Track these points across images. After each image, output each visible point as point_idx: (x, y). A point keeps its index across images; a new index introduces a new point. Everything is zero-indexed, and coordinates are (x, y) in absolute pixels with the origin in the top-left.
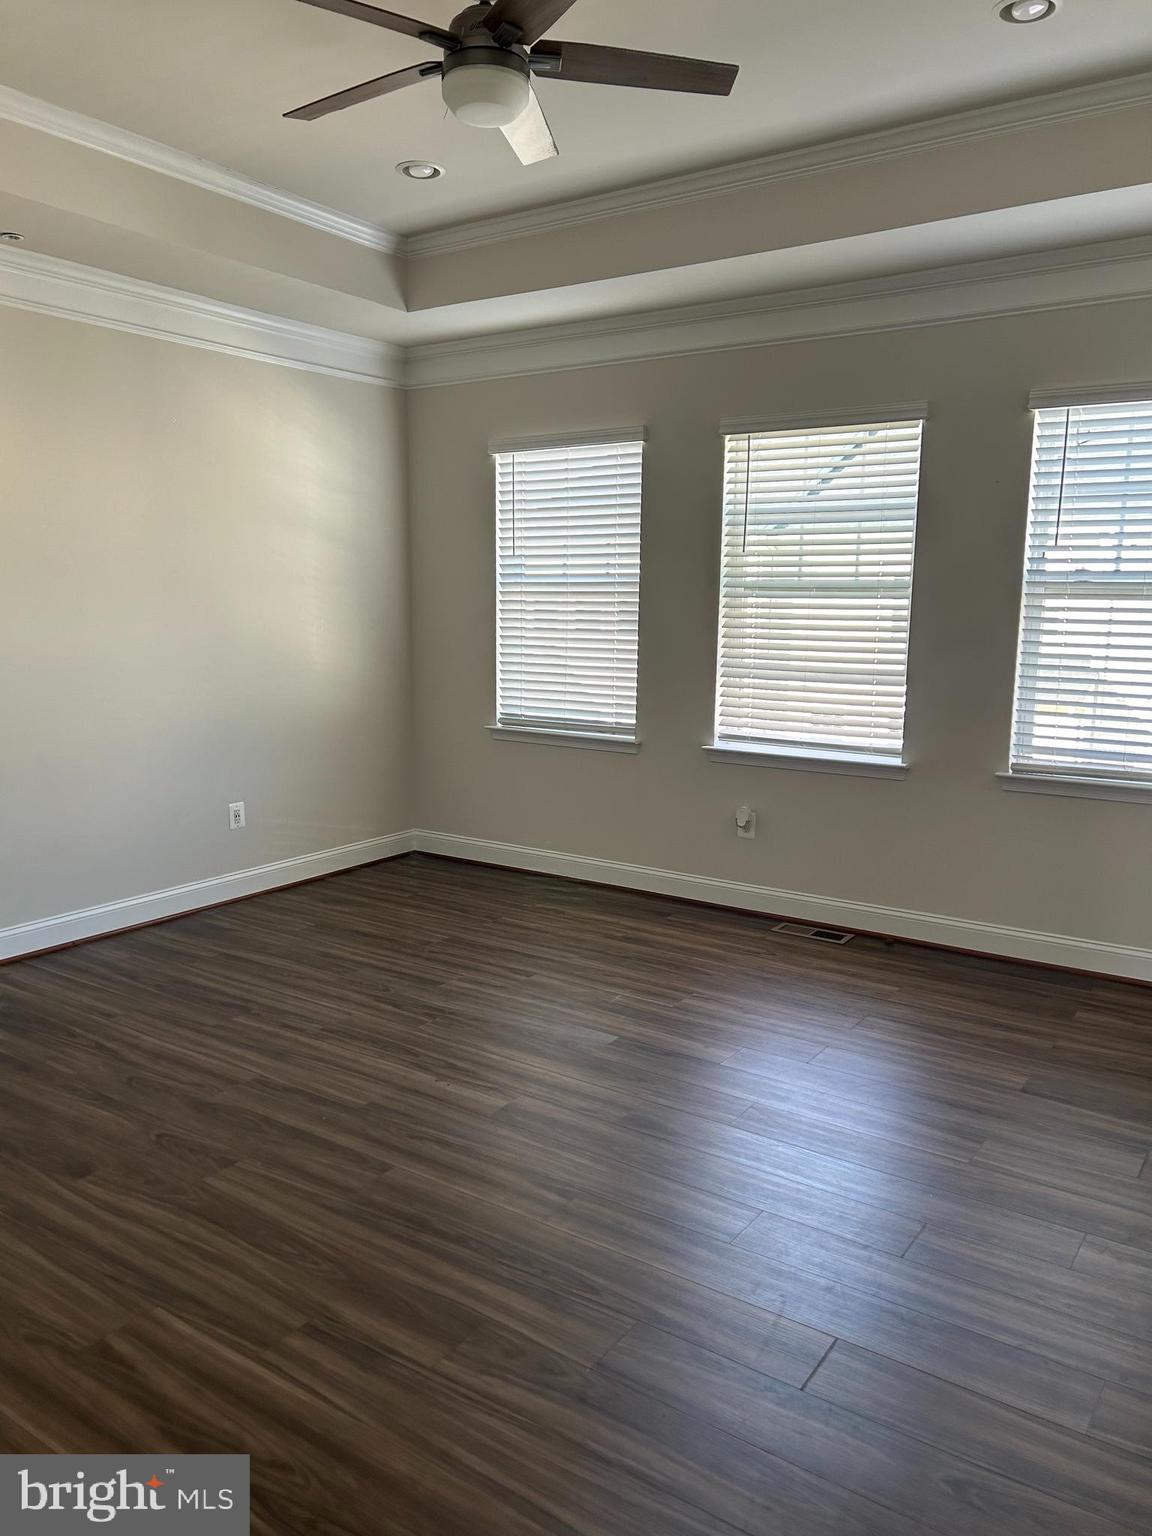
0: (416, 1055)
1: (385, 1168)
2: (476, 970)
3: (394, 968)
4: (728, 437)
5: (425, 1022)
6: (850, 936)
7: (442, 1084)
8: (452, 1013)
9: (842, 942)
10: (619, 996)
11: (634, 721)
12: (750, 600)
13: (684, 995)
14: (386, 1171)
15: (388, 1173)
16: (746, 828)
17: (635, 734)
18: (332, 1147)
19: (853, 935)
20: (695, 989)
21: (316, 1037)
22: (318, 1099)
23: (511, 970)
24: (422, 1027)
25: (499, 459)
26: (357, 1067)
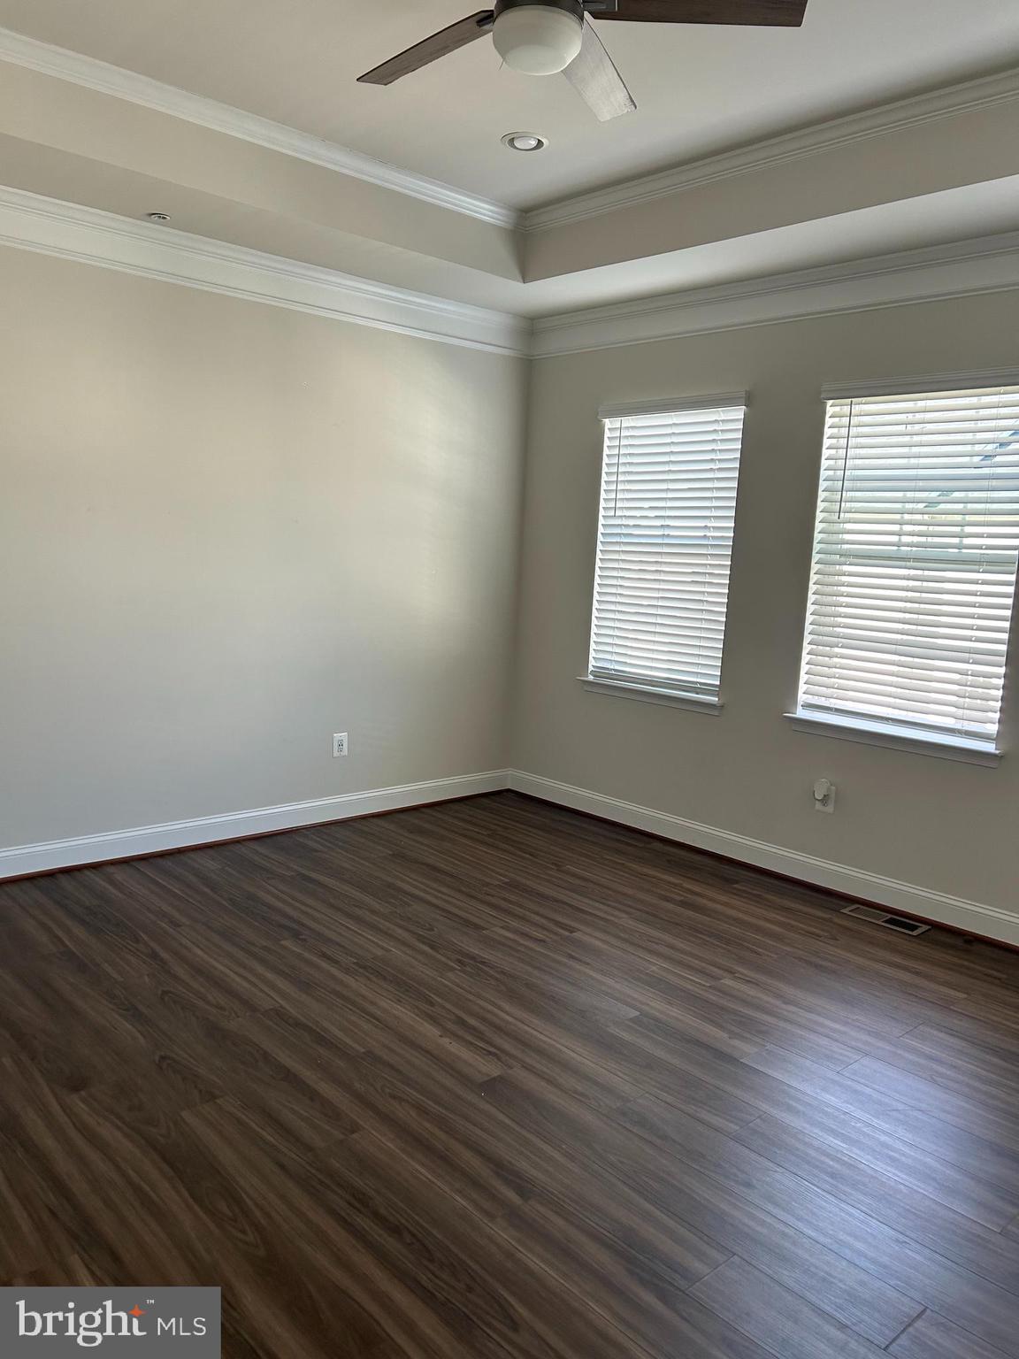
0: (432, 1004)
1: (355, 1128)
2: (522, 918)
3: (447, 907)
4: (830, 402)
5: (452, 969)
6: (925, 928)
7: (445, 1041)
8: (483, 963)
9: (915, 933)
10: (656, 966)
11: (718, 683)
12: (846, 568)
13: (725, 974)
14: (353, 1132)
15: (354, 1136)
16: (825, 800)
17: (718, 695)
18: (313, 1095)
19: (928, 927)
20: (740, 969)
21: (347, 971)
22: (322, 1039)
23: (557, 923)
24: (450, 975)
25: (608, 423)
26: (372, 1009)
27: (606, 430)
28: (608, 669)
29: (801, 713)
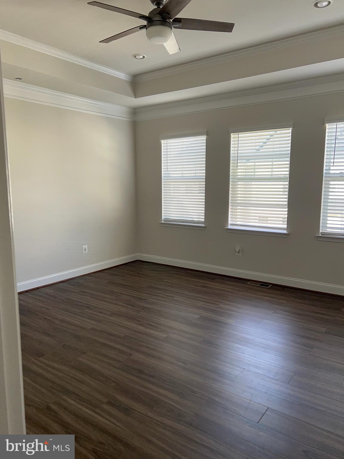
0: (139, 321)
1: (131, 355)
2: (156, 296)
3: (132, 295)
4: (232, 134)
5: (141, 311)
7: (147, 330)
8: (150, 309)
9: (268, 287)
10: (200, 304)
11: (204, 220)
12: (239, 183)
13: (220, 304)
15: (131, 357)
16: (238, 252)
17: (204, 224)
18: (115, 349)
19: (272, 285)
20: (224, 302)
21: (109, 315)
22: (110, 334)
23: (168, 296)
24: (141, 313)
25: (163, 142)
26: (121, 324)
28: (168, 219)
29: (230, 227)
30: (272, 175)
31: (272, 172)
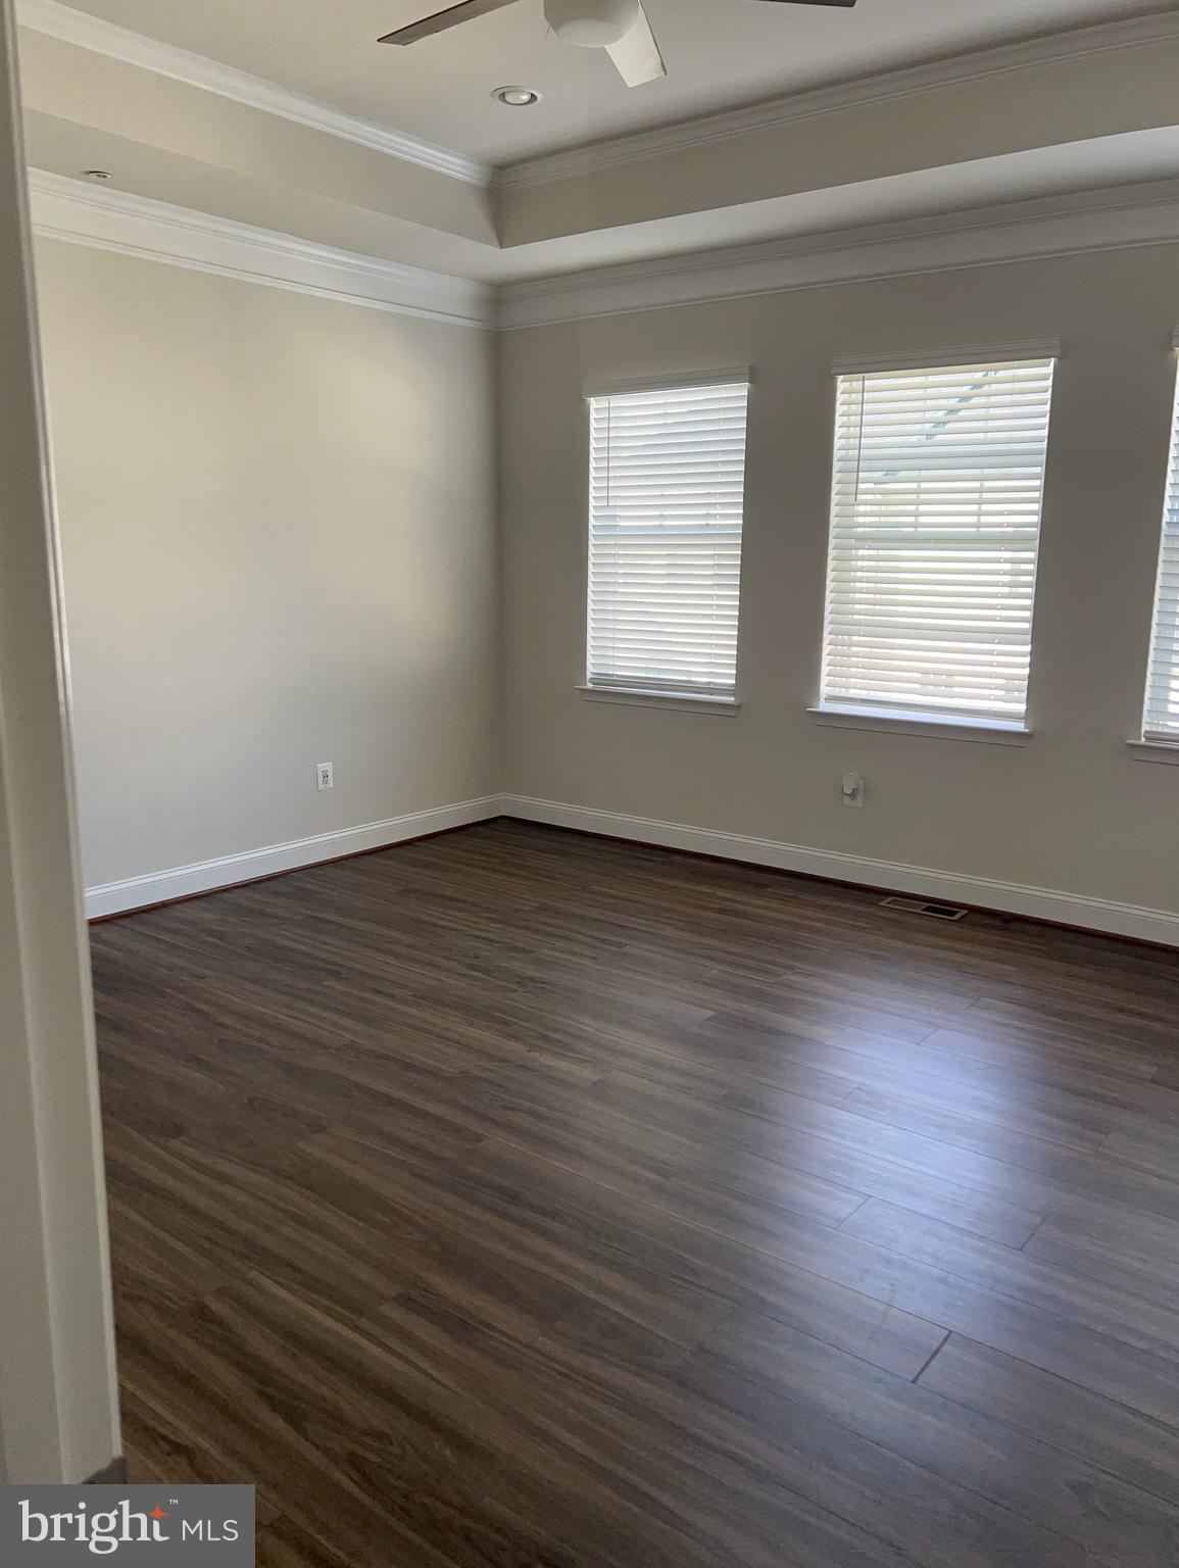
0: (510, 1025)
2: (568, 939)
4: (841, 378)
5: (515, 991)
6: (963, 912)
7: (535, 1055)
8: (545, 983)
9: (956, 917)
11: (734, 682)
12: (861, 552)
13: (783, 971)
14: (479, 1141)
16: (853, 796)
17: (734, 695)
18: (425, 1115)
19: (966, 912)
20: (797, 965)
21: (405, 1002)
22: (409, 1067)
23: (602, 940)
24: (514, 995)
25: (594, 403)
26: (448, 1034)
27: (592, 411)
28: (609, 675)
29: (824, 706)
30: (978, 525)
31: (979, 514)
